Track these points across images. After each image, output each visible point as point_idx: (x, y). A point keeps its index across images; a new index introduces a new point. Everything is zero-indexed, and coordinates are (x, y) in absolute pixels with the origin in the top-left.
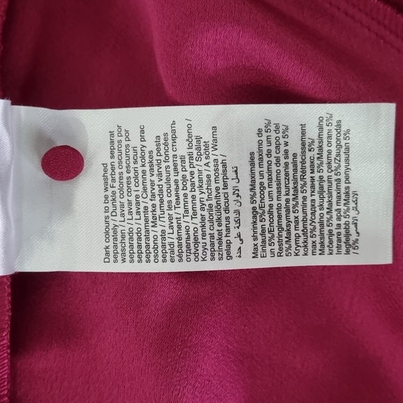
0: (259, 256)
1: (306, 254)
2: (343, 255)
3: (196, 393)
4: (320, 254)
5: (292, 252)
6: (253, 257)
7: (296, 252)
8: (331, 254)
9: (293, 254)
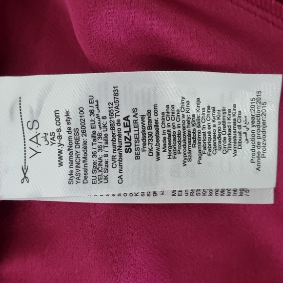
0: (177, 194)
1: (211, 195)
2: (238, 196)
3: (131, 278)
4: (221, 195)
5: (201, 192)
6: (173, 195)
7: (204, 193)
8: (229, 195)
9: (202, 194)
